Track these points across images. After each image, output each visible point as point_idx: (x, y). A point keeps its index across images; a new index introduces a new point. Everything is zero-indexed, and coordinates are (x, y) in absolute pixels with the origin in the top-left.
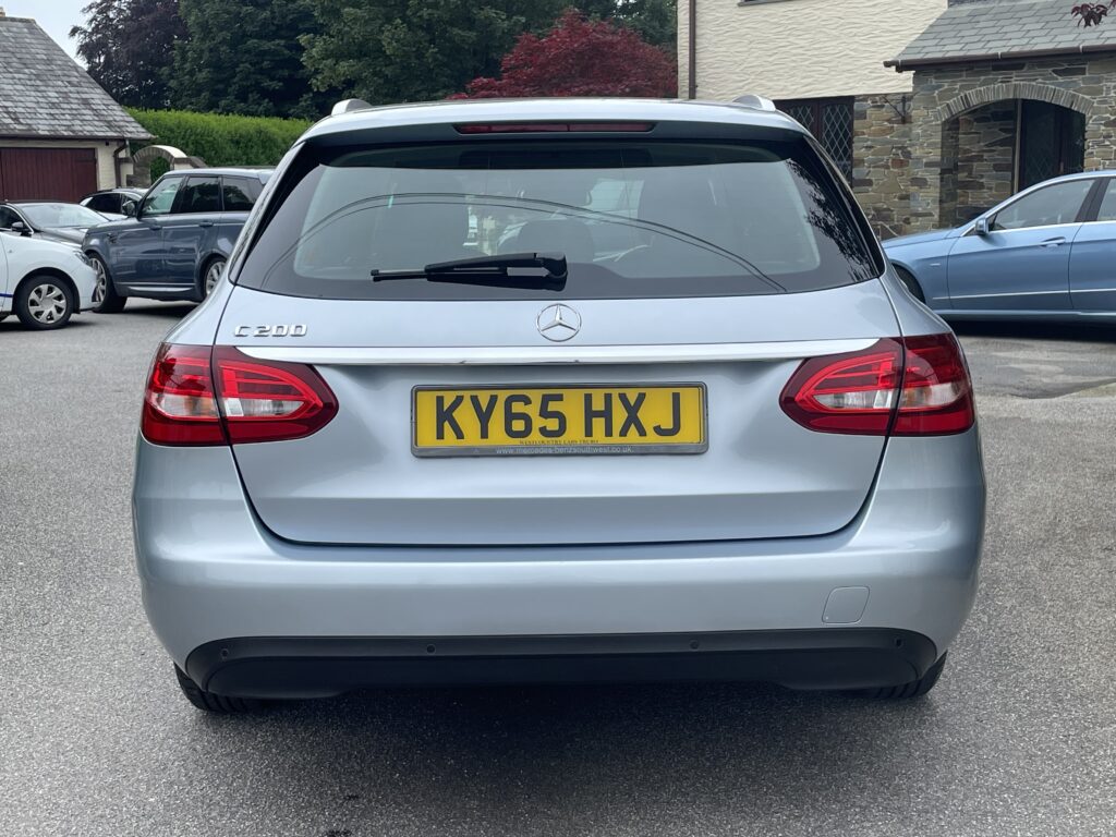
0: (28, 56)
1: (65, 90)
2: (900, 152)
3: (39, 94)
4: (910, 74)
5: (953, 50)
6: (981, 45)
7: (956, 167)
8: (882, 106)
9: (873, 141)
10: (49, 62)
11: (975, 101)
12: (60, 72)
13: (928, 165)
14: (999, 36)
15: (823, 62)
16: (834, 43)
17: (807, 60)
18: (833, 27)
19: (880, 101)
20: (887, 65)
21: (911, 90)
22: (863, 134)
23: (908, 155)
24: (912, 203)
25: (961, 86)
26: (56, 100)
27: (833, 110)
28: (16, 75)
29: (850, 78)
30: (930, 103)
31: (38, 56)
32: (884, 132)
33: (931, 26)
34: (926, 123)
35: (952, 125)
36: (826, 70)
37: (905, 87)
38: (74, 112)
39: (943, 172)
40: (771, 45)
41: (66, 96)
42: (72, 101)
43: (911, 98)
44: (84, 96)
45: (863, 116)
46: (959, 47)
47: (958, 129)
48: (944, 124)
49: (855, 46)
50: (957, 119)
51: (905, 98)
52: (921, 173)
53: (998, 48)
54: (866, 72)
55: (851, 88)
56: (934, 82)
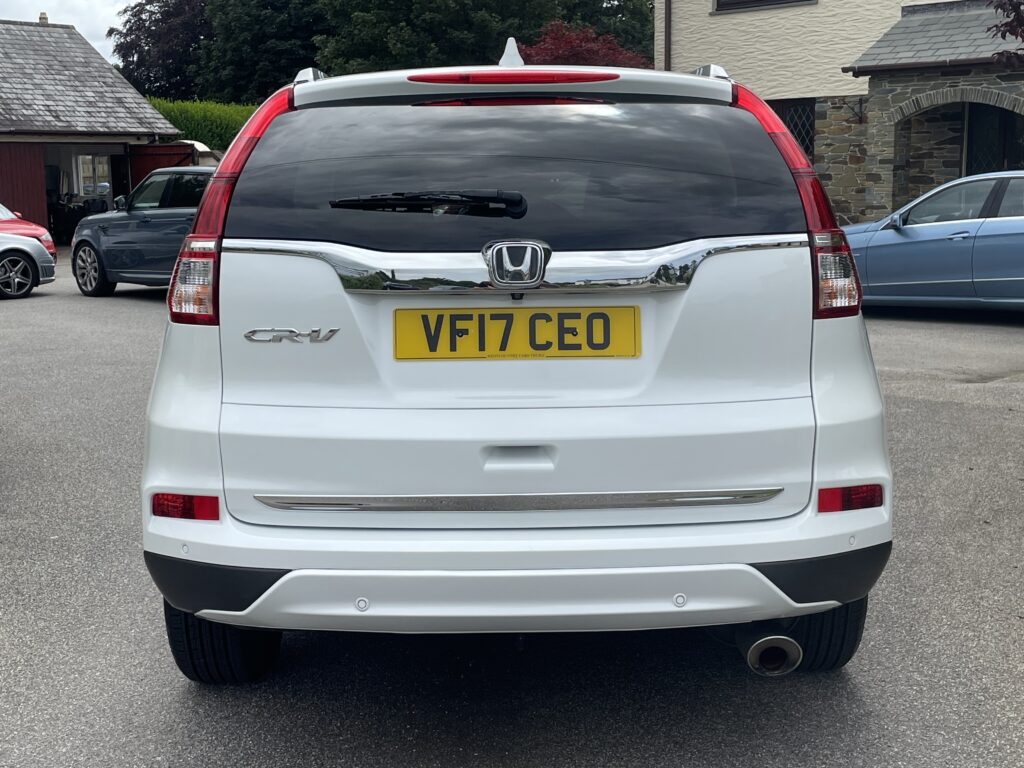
0: (68, 59)
1: (101, 90)
2: (857, 149)
3: (77, 94)
4: (867, 78)
5: (905, 57)
6: (931, 52)
7: (908, 165)
8: (841, 108)
9: (832, 139)
10: (86, 64)
11: (925, 104)
12: (96, 74)
13: (881, 162)
14: (947, 45)
15: (787, 67)
16: (797, 50)
17: (772, 65)
18: (796, 34)
19: (839, 102)
20: (845, 70)
21: (867, 92)
22: (824, 132)
23: (864, 151)
24: (867, 197)
25: (913, 90)
26: (92, 99)
27: (796, 111)
28: (57, 77)
29: (811, 81)
30: (884, 105)
31: (77, 59)
32: (843, 131)
33: (886, 35)
34: (881, 123)
35: (905, 125)
36: (790, 74)
37: (863, 90)
38: (109, 110)
39: (896, 168)
40: (740, 51)
41: (101, 95)
42: (107, 100)
43: (867, 101)
44: (118, 95)
45: (823, 116)
46: (911, 54)
47: (909, 128)
48: (897, 124)
49: (816, 53)
50: (909, 120)
51: (862, 100)
52: (875, 169)
53: (946, 55)
54: (827, 75)
55: (813, 91)
56: (887, 86)
